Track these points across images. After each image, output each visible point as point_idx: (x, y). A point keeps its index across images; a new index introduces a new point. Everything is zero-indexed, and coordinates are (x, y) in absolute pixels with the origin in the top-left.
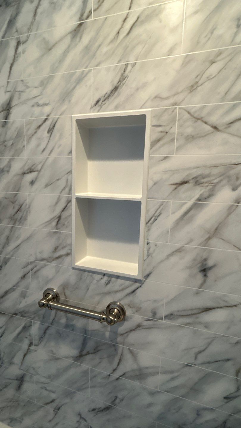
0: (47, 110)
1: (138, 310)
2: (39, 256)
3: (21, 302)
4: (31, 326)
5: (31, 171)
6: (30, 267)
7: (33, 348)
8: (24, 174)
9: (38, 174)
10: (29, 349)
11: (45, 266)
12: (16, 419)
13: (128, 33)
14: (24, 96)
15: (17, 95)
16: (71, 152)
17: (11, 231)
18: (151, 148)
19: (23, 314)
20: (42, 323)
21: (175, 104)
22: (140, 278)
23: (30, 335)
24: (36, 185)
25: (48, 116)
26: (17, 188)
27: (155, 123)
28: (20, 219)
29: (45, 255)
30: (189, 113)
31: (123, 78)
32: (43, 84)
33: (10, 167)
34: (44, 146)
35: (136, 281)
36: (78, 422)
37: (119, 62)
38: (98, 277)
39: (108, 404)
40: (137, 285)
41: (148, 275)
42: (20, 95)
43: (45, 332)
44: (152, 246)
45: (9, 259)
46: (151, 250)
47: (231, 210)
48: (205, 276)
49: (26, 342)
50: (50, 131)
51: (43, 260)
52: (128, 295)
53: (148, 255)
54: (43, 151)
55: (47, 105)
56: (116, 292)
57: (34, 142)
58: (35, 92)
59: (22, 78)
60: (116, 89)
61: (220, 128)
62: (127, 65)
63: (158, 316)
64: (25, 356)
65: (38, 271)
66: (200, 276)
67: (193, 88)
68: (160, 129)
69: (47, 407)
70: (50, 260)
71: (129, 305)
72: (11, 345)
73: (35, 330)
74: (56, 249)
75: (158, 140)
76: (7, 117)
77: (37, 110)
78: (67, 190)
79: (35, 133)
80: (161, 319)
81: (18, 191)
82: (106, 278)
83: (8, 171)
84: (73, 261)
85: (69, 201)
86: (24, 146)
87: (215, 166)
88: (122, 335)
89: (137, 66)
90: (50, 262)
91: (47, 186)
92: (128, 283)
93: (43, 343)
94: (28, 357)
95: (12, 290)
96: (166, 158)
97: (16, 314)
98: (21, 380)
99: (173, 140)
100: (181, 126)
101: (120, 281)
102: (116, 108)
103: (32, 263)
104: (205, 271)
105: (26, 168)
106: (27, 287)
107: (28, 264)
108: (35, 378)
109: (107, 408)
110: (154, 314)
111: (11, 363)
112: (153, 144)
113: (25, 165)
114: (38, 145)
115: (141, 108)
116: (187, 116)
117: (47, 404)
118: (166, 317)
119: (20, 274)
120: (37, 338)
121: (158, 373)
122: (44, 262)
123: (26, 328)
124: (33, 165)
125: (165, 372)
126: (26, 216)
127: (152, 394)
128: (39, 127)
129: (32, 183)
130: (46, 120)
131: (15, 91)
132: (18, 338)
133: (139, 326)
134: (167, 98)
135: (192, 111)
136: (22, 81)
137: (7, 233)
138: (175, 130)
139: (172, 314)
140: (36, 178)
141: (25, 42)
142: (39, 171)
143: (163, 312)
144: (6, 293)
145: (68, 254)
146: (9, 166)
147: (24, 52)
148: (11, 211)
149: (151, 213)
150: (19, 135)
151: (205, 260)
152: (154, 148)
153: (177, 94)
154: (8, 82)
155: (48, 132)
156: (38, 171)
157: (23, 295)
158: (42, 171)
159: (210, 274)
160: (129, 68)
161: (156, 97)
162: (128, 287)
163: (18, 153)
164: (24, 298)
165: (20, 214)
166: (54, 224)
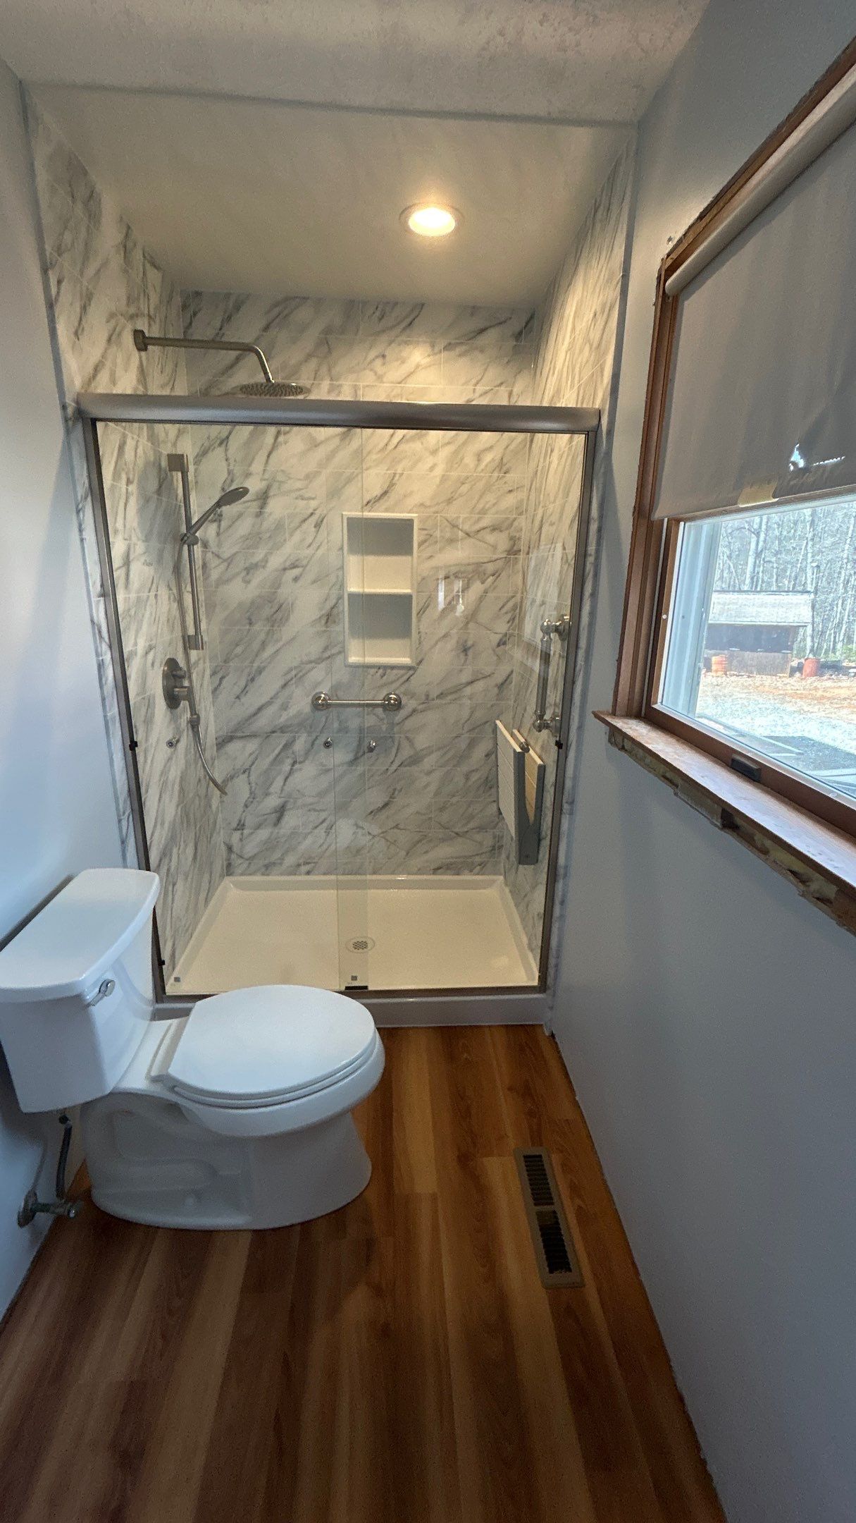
0: (313, 504)
1: (412, 695)
2: (305, 659)
3: (281, 716)
4: (294, 741)
5: (294, 566)
6: (294, 673)
7: (297, 766)
8: (285, 569)
9: (304, 570)
10: (291, 769)
11: (314, 668)
12: (274, 863)
13: (396, 447)
14: (286, 487)
15: (275, 486)
16: (341, 549)
17: (268, 633)
18: (419, 547)
19: (283, 730)
20: (309, 733)
21: (437, 512)
22: (414, 665)
23: (293, 753)
24: (300, 583)
25: (315, 510)
26: (277, 584)
27: (421, 527)
28: (281, 620)
29: (313, 657)
30: (447, 520)
31: (392, 485)
32: (310, 477)
33: (267, 562)
34: (311, 541)
35: (409, 668)
36: (354, 833)
37: (387, 470)
38: (372, 671)
39: (386, 800)
40: (411, 672)
41: (421, 662)
42: (280, 485)
43: (313, 744)
44: (423, 635)
45: (264, 668)
46: (422, 638)
47: (481, 599)
48: (466, 655)
49: (289, 761)
50: (318, 525)
51: (311, 662)
52: (403, 684)
53: (420, 643)
54: (309, 546)
55: (313, 499)
56: (392, 682)
57: (297, 536)
58: (299, 485)
59: (282, 468)
60: (385, 493)
61: (471, 535)
62: (395, 474)
63: (431, 697)
64: (286, 780)
65: (304, 675)
66: (462, 656)
67: (450, 501)
68: (426, 532)
69: (316, 831)
70: (319, 661)
71: (405, 694)
72: (267, 772)
73: (300, 745)
74: (326, 648)
75: (425, 541)
76: (263, 506)
77: (302, 503)
78: (338, 587)
79: (300, 526)
80: (433, 700)
81: (278, 588)
82: (381, 671)
83: (264, 567)
84: (346, 658)
85: (340, 598)
86: (285, 540)
87: (469, 565)
88: (398, 724)
89: (404, 476)
90: (319, 664)
91: (314, 582)
92: (402, 672)
93: (310, 758)
94: (291, 778)
95: (269, 703)
96: (431, 556)
97: (274, 732)
98: (281, 811)
99: (436, 542)
100: (441, 531)
101: (395, 671)
102: (387, 510)
103: (295, 668)
104: (465, 650)
105: (288, 564)
106: (290, 697)
107: (291, 670)
108: (300, 802)
109: (386, 805)
110: (427, 696)
111: (267, 794)
112: (420, 545)
113: (285, 561)
114: (303, 540)
115: (409, 513)
116: (446, 523)
117: (316, 827)
118: (438, 697)
119: (281, 682)
120: (302, 753)
121: (432, 752)
122: (310, 666)
123: (287, 746)
124: (297, 560)
125: (439, 749)
126: (289, 615)
127: (429, 773)
128: (305, 520)
129: (296, 579)
130: (312, 514)
131: (274, 479)
132: (277, 760)
133: (414, 711)
134: (430, 507)
135: (450, 520)
136: (282, 471)
137: (262, 636)
138: (438, 534)
139: (442, 694)
140: (301, 575)
141: (285, 434)
142: (304, 567)
143: (435, 693)
144: (260, 709)
145: (340, 653)
146: (265, 560)
147: (286, 443)
148: (267, 612)
149: (421, 604)
150: (279, 526)
151: (466, 641)
152: (421, 548)
153: (438, 504)
154: (264, 470)
155: (315, 527)
156: (302, 567)
157: (285, 707)
158: (308, 568)
159: (470, 653)
160: (397, 476)
161: (422, 505)
162: (402, 676)
163: (277, 547)
164: (285, 710)
165: (279, 615)
166: (323, 622)
